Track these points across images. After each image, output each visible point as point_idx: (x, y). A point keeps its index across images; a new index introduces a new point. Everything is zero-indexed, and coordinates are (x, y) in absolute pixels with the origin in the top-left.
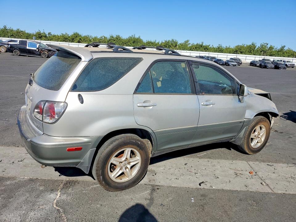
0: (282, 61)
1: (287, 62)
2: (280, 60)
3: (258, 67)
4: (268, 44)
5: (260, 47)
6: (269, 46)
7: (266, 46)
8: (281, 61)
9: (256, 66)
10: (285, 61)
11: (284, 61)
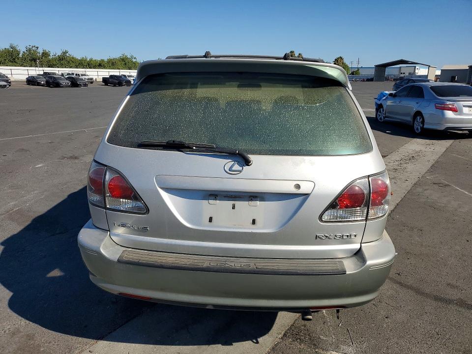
0: (75, 75)
1: (82, 75)
2: (70, 72)
3: (43, 85)
4: (38, 48)
5: (26, 52)
6: (40, 51)
7: (35, 51)
8: (73, 74)
9: (39, 84)
10: (79, 74)
11: (76, 74)
